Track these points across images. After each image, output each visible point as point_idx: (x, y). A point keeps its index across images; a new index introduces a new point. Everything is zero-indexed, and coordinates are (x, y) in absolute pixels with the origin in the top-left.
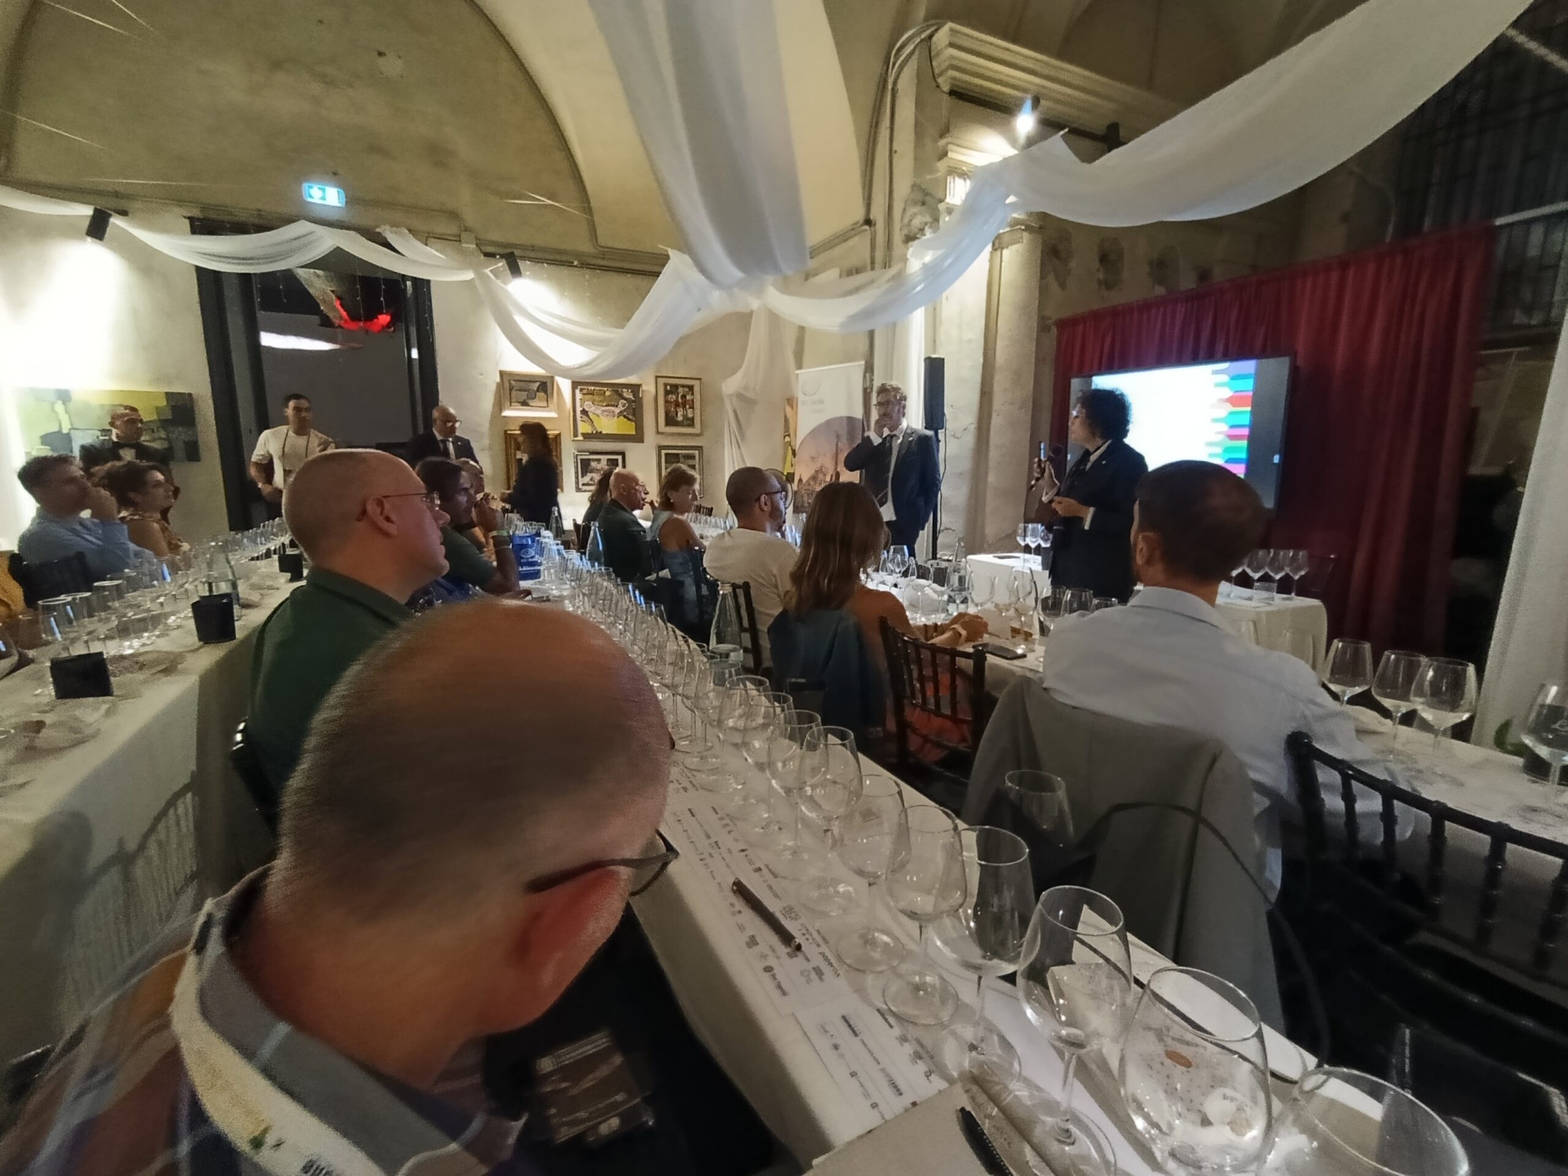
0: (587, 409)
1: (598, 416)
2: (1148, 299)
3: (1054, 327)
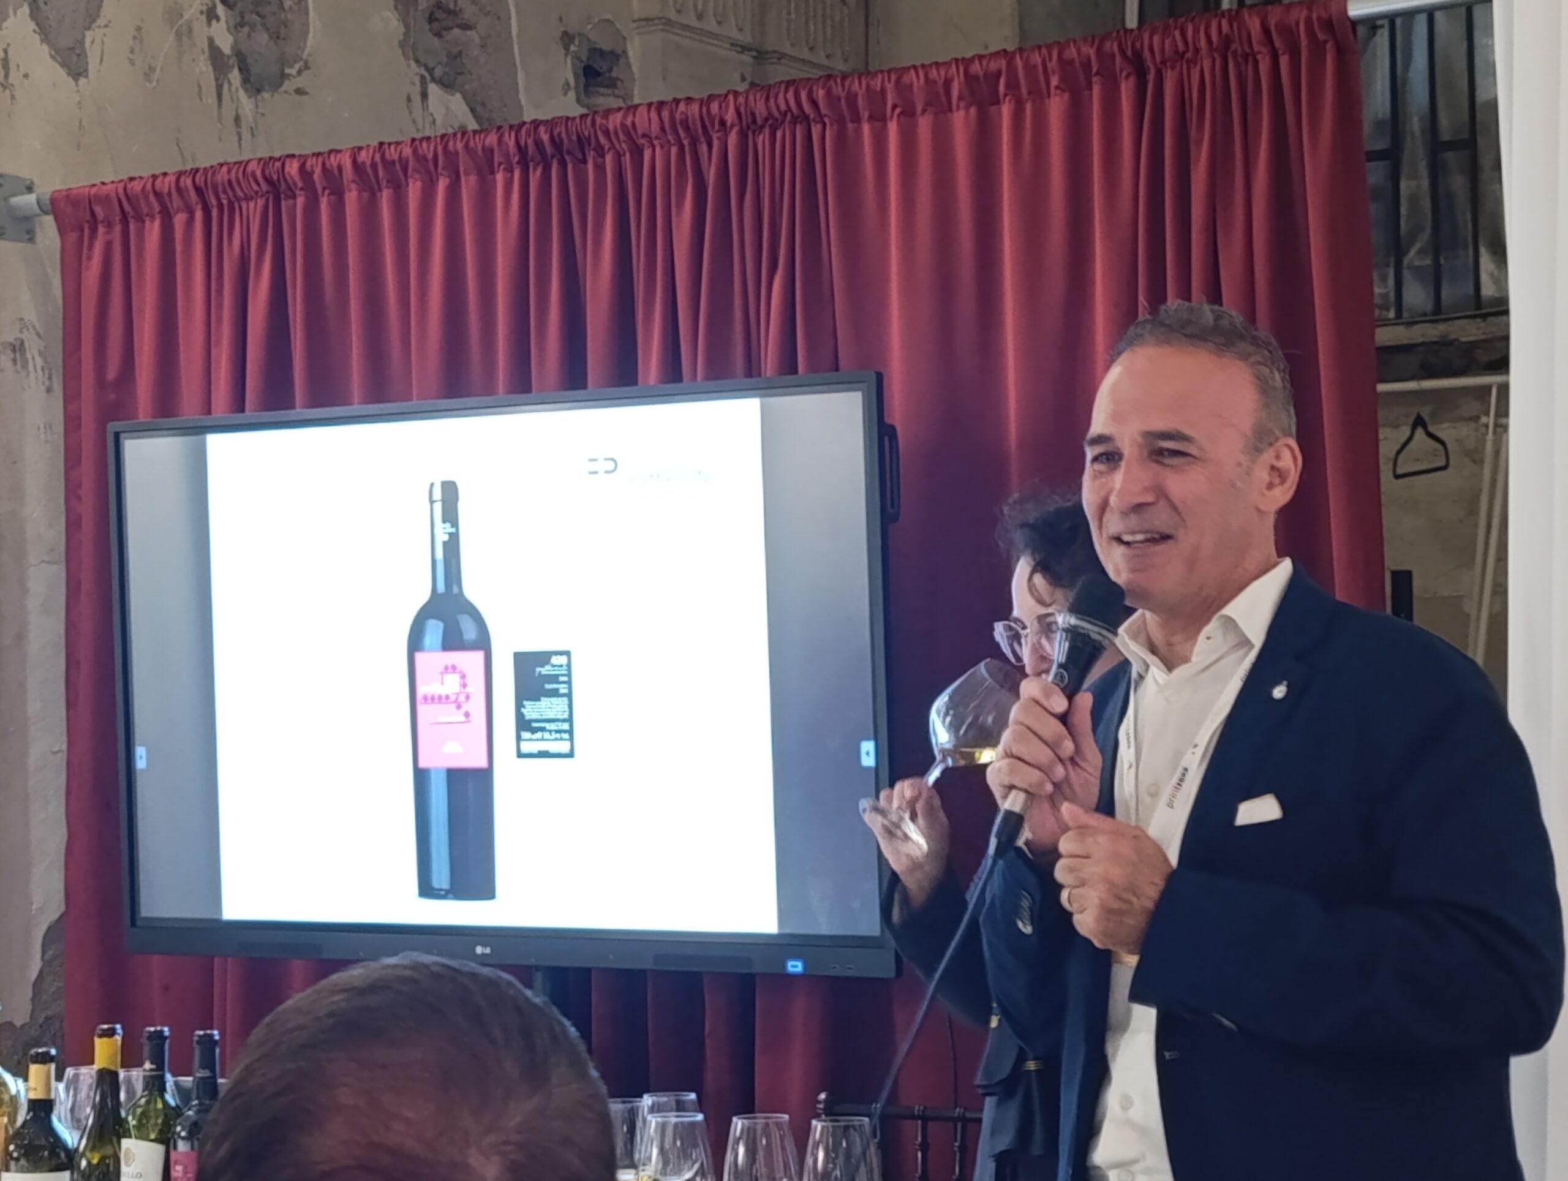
2: (390, 144)
3: (49, 221)
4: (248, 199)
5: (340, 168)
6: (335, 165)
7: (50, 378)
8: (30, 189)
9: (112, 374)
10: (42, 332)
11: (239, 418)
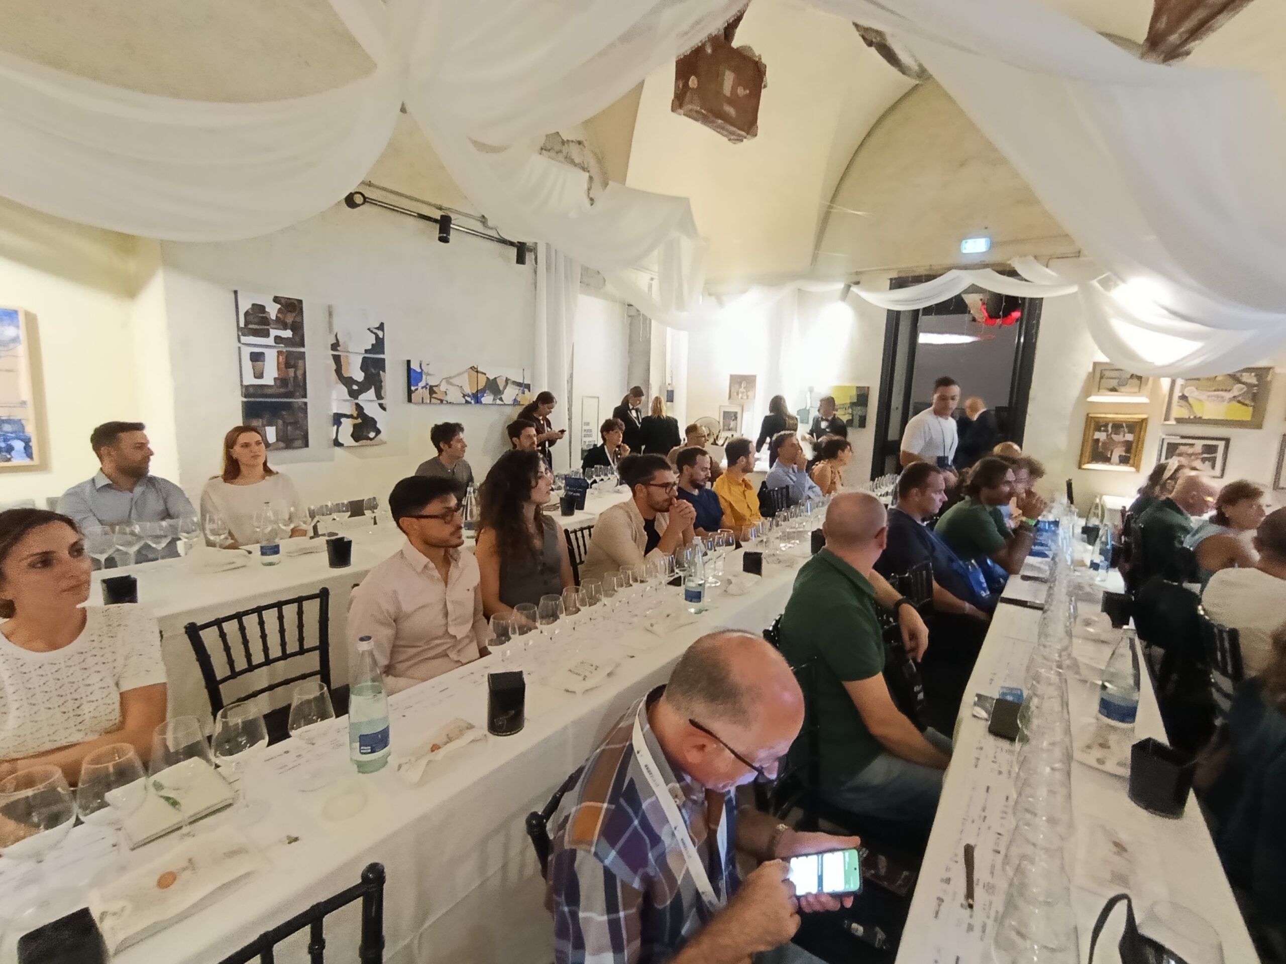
0: (1186, 394)
1: (1200, 401)
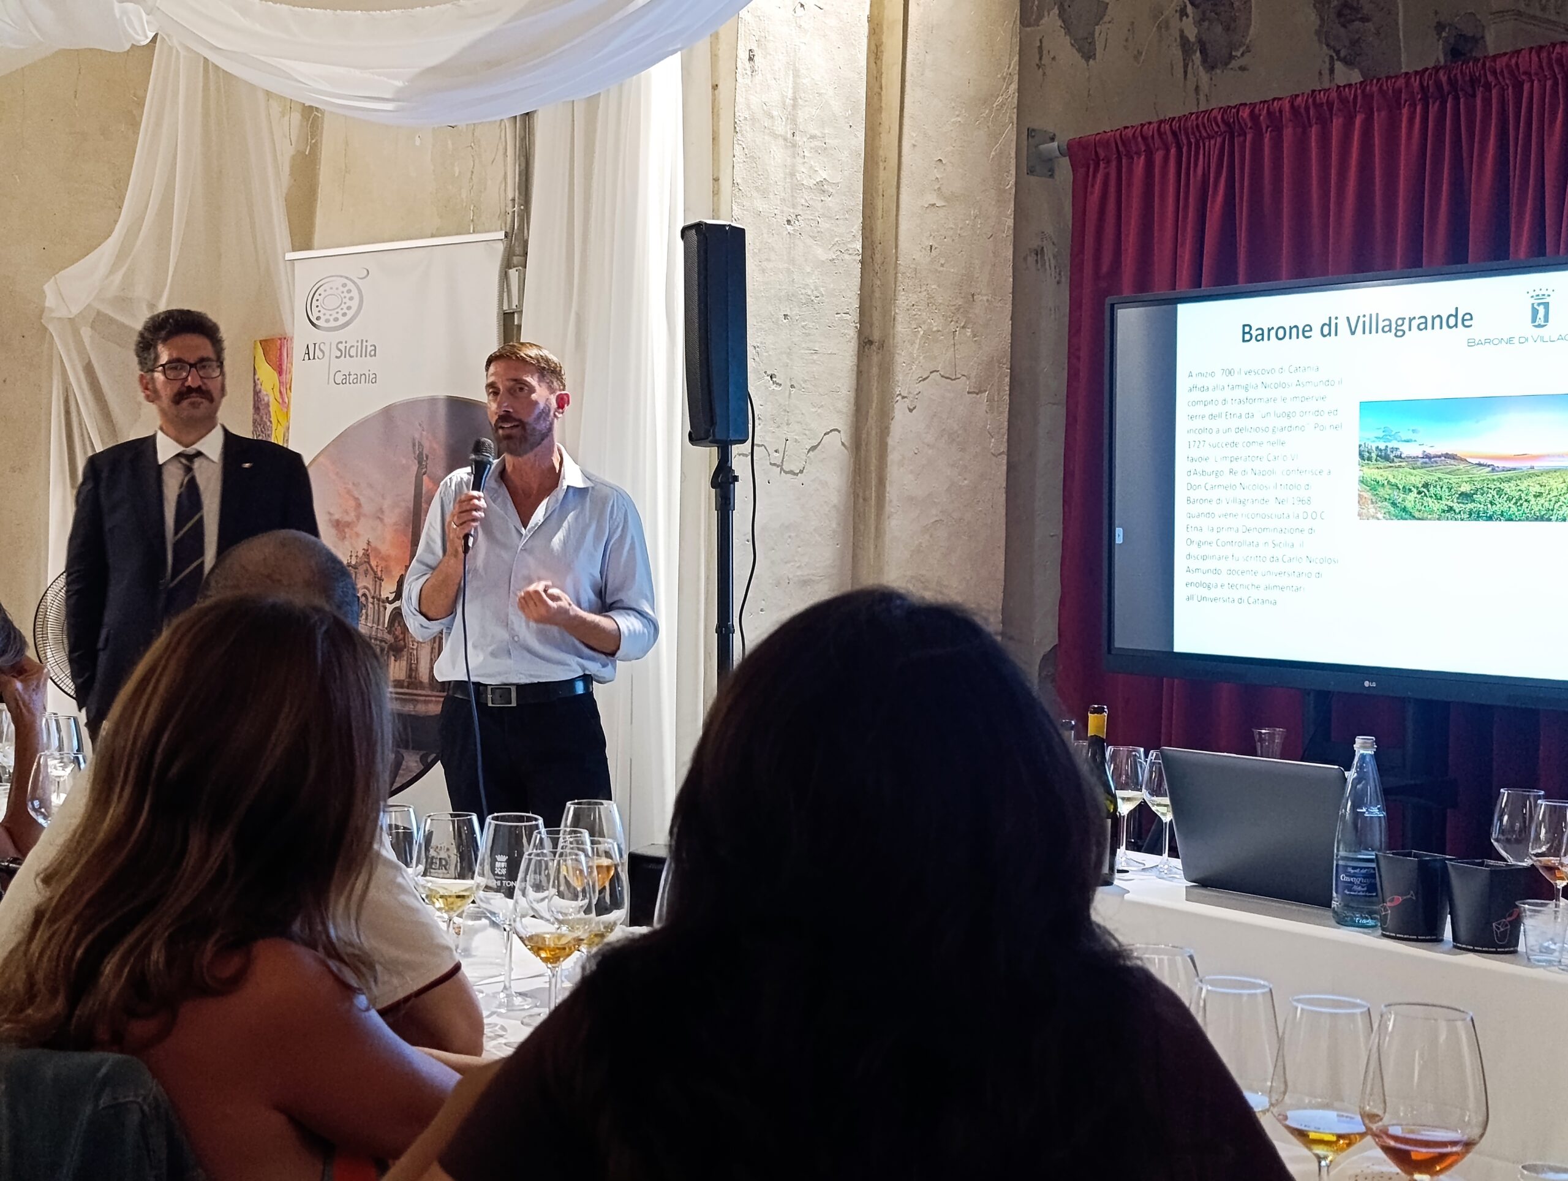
2: (1320, 91)
3: (1065, 162)
4: (1210, 137)
5: (1281, 111)
6: (1277, 109)
7: (1060, 274)
8: (1053, 139)
9: (1105, 269)
10: (1056, 241)
11: (1196, 292)
